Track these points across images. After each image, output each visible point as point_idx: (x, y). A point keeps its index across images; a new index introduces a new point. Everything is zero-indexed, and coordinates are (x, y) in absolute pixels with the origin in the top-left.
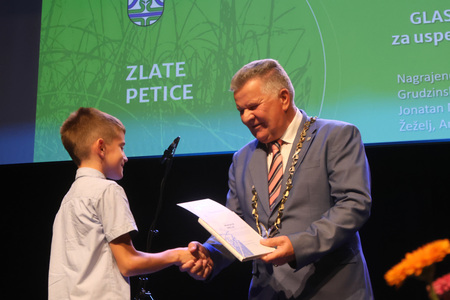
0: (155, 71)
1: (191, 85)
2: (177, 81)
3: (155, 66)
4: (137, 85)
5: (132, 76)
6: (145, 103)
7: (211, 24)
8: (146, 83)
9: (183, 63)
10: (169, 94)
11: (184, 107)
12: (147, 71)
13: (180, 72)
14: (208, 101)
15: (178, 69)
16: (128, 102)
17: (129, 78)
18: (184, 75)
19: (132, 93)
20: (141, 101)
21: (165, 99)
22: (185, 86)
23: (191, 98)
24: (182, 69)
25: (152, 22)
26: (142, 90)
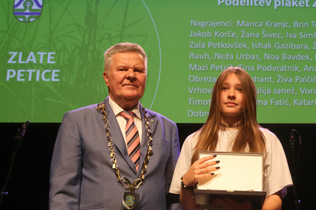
0: (31, 58)
1: (58, 71)
2: (48, 66)
3: (32, 54)
4: (16, 67)
5: (13, 60)
6: (21, 82)
7: (78, 26)
8: (23, 66)
9: (54, 53)
10: (41, 76)
11: (52, 87)
12: (25, 57)
13: (51, 60)
14: (71, 83)
15: (49, 58)
16: (8, 79)
17: (10, 61)
18: (54, 62)
19: (11, 73)
20: (19, 79)
21: (38, 79)
22: (54, 71)
23: (58, 80)
24: (53, 58)
25: (32, 20)
26: (19, 71)
